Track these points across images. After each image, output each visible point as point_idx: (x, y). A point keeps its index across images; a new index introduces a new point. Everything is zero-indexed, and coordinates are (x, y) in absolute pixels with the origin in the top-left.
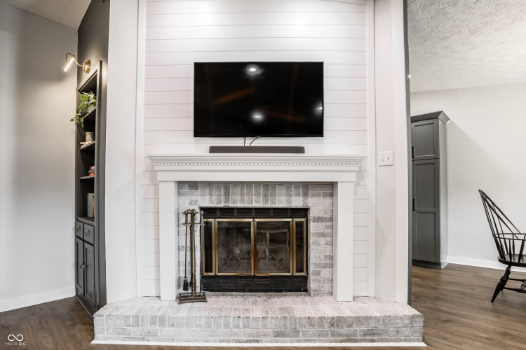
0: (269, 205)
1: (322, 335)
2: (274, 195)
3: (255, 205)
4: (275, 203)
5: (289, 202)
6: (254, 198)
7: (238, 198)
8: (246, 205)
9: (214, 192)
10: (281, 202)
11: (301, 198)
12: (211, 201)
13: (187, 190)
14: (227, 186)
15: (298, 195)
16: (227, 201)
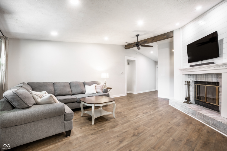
0: (207, 81)
1: (201, 119)
2: (208, 78)
3: (203, 81)
4: (208, 80)
5: (212, 80)
6: (203, 78)
7: (199, 78)
8: (201, 81)
9: (194, 77)
10: (210, 80)
11: (216, 79)
12: (194, 79)
13: (189, 76)
14: (197, 75)
15: (215, 78)
16: (197, 79)
